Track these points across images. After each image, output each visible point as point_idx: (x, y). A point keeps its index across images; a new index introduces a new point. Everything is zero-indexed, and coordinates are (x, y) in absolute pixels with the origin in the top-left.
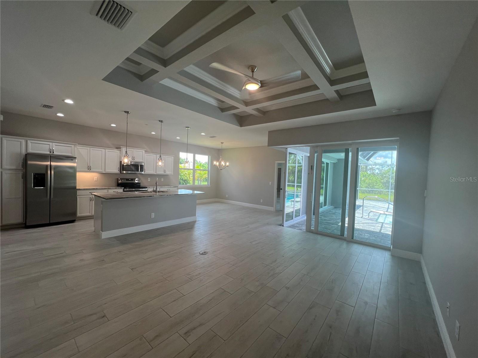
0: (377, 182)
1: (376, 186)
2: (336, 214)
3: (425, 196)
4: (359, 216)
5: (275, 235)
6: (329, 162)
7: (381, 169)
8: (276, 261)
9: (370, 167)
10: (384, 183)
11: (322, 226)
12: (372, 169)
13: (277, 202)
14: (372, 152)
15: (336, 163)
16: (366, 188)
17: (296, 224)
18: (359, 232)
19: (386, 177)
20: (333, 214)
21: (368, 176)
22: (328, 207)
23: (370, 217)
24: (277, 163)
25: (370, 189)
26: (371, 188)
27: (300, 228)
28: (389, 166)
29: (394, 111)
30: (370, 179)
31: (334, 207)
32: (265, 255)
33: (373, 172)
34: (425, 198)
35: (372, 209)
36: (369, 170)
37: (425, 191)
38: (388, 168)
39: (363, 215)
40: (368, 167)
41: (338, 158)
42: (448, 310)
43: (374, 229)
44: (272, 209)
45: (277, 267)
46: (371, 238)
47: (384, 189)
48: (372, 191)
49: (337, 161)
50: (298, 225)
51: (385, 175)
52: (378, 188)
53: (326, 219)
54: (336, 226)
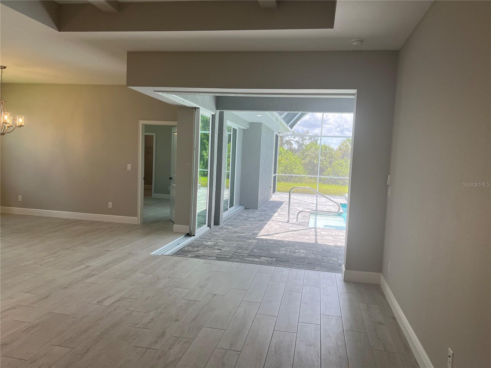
0: (296, 163)
1: (295, 169)
2: (250, 219)
3: (388, 184)
4: (283, 221)
5: (151, 275)
6: (237, 129)
7: (301, 142)
8: (163, 334)
9: (287, 138)
10: (305, 165)
11: (232, 244)
12: (288, 142)
13: (145, 204)
14: (300, 113)
15: (248, 129)
16: (282, 173)
17: (187, 246)
18: (291, 248)
19: (308, 155)
20: (245, 219)
21: (284, 153)
22: (235, 209)
23: (299, 221)
24: (142, 124)
25: (288, 175)
26: (289, 173)
27: (197, 253)
28: (311, 139)
29: (355, 44)
30: (287, 159)
31: (244, 207)
32: (137, 326)
33: (290, 147)
34: (387, 187)
35: (298, 206)
36: (285, 144)
37: (389, 176)
38: (310, 141)
39: (289, 219)
40: (284, 140)
41: (250, 122)
42: (450, 359)
43: (308, 239)
44: (135, 220)
45: (170, 349)
46: (309, 256)
47: (306, 175)
48: (291, 177)
49: (248, 127)
50: (190, 249)
51: (307, 153)
52: (298, 174)
53: (236, 230)
54: (254, 241)
